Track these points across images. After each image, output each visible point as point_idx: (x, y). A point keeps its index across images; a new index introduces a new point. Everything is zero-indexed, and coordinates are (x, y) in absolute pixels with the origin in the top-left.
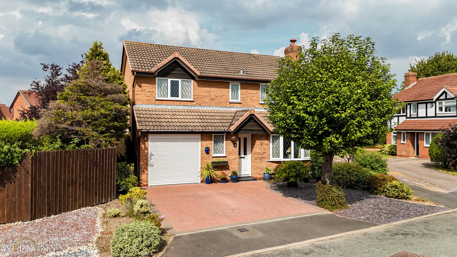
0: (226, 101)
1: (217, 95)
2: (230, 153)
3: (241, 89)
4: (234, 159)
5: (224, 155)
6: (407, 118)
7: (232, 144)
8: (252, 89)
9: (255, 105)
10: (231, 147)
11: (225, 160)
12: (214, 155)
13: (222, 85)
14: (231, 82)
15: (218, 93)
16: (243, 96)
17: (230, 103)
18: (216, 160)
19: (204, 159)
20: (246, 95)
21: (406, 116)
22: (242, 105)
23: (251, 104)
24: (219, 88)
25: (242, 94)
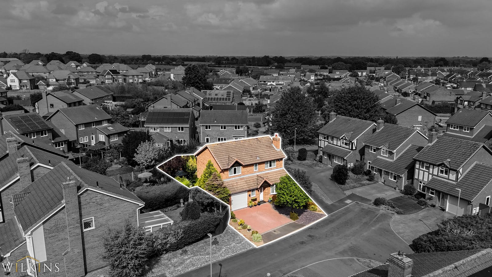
0: (253, 171)
4: (258, 196)
5: (255, 196)
6: (328, 143)
7: (258, 192)
8: (262, 164)
9: (263, 171)
12: (252, 197)
15: (250, 169)
19: (249, 199)
21: (328, 142)
22: (259, 171)
25: (258, 167)
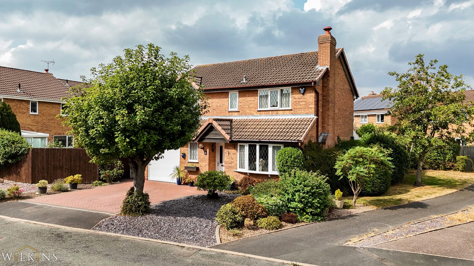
0: (226, 111)
1: (218, 105)
2: (201, 160)
3: (239, 97)
4: (204, 165)
5: (197, 161)
7: (203, 152)
8: (249, 97)
9: (252, 113)
10: (202, 154)
11: (197, 165)
12: (190, 161)
13: (222, 95)
14: (230, 92)
15: (219, 104)
16: (241, 104)
17: (229, 112)
18: (190, 165)
19: (182, 163)
20: (243, 103)
22: (240, 113)
23: (248, 111)
24: (220, 98)
25: (240, 102)
